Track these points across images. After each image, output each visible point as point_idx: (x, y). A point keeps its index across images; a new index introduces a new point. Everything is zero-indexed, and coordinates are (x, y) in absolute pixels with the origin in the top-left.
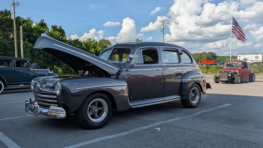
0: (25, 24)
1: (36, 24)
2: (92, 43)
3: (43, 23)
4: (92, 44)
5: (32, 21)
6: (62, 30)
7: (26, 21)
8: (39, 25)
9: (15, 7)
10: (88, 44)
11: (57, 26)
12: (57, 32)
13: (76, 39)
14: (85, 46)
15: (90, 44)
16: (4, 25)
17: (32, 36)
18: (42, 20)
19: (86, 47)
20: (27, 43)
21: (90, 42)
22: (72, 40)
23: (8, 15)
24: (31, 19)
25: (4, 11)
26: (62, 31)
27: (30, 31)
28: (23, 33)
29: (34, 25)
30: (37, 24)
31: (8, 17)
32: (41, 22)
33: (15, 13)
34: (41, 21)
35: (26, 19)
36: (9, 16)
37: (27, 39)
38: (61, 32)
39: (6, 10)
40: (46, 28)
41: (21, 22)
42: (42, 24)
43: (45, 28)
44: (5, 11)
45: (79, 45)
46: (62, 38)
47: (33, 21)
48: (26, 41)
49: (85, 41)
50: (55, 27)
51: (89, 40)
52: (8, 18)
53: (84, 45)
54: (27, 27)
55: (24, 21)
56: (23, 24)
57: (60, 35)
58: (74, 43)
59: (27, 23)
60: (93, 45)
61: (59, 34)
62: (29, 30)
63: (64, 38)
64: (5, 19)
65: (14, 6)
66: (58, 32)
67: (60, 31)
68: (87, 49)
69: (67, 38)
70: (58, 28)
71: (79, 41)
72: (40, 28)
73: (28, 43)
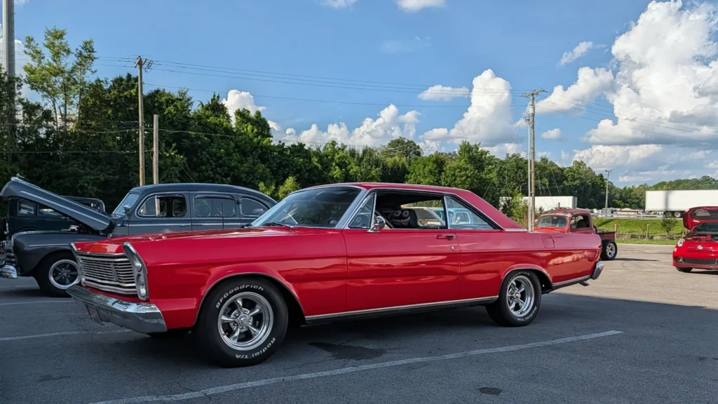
0: (171, 108)
1: (201, 106)
2: (338, 154)
3: (218, 104)
4: (338, 156)
5: (189, 100)
6: (261, 120)
7: (173, 101)
8: (207, 109)
9: (143, 70)
10: (327, 157)
11: (249, 112)
12: (247, 126)
13: (297, 144)
14: (318, 162)
15: (334, 156)
16: (122, 112)
17: (188, 137)
18: (214, 96)
19: (321, 164)
20: (173, 154)
21: (335, 152)
22: (287, 145)
23: (133, 86)
24: (189, 95)
25: (124, 77)
26: (262, 124)
27: (183, 124)
28: (159, 132)
29: (195, 108)
30: (204, 105)
31: (133, 91)
32: (212, 100)
33: (143, 86)
34: (212, 97)
35: (176, 95)
36: (135, 90)
37: (174, 145)
38: (260, 125)
39: (129, 76)
40: (224, 117)
41: (161, 104)
42: (214, 106)
43: (221, 116)
44: (127, 77)
45: (301, 160)
46: (259, 142)
47: (192, 100)
48: (173, 148)
49: (321, 149)
50: (244, 115)
51: (331, 146)
52: (131, 94)
53: (316, 160)
54: (175, 115)
55: (171, 101)
56: (167, 107)
57: (256, 133)
58: (291, 153)
59: (175, 106)
60: (339, 159)
61: (252, 130)
62: (179, 123)
63: (265, 142)
64: (126, 97)
65: (141, 69)
66: (250, 127)
67: (257, 122)
68: (324, 170)
69: (272, 141)
70: (253, 114)
71: (306, 148)
72: (208, 117)
73: (175, 154)
